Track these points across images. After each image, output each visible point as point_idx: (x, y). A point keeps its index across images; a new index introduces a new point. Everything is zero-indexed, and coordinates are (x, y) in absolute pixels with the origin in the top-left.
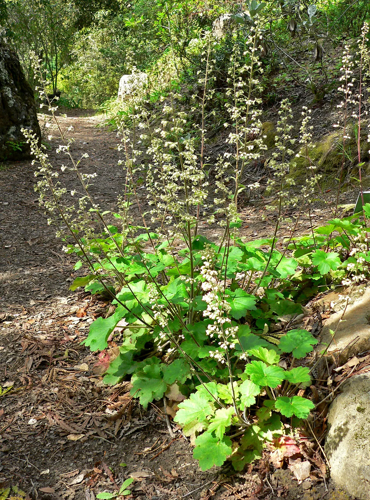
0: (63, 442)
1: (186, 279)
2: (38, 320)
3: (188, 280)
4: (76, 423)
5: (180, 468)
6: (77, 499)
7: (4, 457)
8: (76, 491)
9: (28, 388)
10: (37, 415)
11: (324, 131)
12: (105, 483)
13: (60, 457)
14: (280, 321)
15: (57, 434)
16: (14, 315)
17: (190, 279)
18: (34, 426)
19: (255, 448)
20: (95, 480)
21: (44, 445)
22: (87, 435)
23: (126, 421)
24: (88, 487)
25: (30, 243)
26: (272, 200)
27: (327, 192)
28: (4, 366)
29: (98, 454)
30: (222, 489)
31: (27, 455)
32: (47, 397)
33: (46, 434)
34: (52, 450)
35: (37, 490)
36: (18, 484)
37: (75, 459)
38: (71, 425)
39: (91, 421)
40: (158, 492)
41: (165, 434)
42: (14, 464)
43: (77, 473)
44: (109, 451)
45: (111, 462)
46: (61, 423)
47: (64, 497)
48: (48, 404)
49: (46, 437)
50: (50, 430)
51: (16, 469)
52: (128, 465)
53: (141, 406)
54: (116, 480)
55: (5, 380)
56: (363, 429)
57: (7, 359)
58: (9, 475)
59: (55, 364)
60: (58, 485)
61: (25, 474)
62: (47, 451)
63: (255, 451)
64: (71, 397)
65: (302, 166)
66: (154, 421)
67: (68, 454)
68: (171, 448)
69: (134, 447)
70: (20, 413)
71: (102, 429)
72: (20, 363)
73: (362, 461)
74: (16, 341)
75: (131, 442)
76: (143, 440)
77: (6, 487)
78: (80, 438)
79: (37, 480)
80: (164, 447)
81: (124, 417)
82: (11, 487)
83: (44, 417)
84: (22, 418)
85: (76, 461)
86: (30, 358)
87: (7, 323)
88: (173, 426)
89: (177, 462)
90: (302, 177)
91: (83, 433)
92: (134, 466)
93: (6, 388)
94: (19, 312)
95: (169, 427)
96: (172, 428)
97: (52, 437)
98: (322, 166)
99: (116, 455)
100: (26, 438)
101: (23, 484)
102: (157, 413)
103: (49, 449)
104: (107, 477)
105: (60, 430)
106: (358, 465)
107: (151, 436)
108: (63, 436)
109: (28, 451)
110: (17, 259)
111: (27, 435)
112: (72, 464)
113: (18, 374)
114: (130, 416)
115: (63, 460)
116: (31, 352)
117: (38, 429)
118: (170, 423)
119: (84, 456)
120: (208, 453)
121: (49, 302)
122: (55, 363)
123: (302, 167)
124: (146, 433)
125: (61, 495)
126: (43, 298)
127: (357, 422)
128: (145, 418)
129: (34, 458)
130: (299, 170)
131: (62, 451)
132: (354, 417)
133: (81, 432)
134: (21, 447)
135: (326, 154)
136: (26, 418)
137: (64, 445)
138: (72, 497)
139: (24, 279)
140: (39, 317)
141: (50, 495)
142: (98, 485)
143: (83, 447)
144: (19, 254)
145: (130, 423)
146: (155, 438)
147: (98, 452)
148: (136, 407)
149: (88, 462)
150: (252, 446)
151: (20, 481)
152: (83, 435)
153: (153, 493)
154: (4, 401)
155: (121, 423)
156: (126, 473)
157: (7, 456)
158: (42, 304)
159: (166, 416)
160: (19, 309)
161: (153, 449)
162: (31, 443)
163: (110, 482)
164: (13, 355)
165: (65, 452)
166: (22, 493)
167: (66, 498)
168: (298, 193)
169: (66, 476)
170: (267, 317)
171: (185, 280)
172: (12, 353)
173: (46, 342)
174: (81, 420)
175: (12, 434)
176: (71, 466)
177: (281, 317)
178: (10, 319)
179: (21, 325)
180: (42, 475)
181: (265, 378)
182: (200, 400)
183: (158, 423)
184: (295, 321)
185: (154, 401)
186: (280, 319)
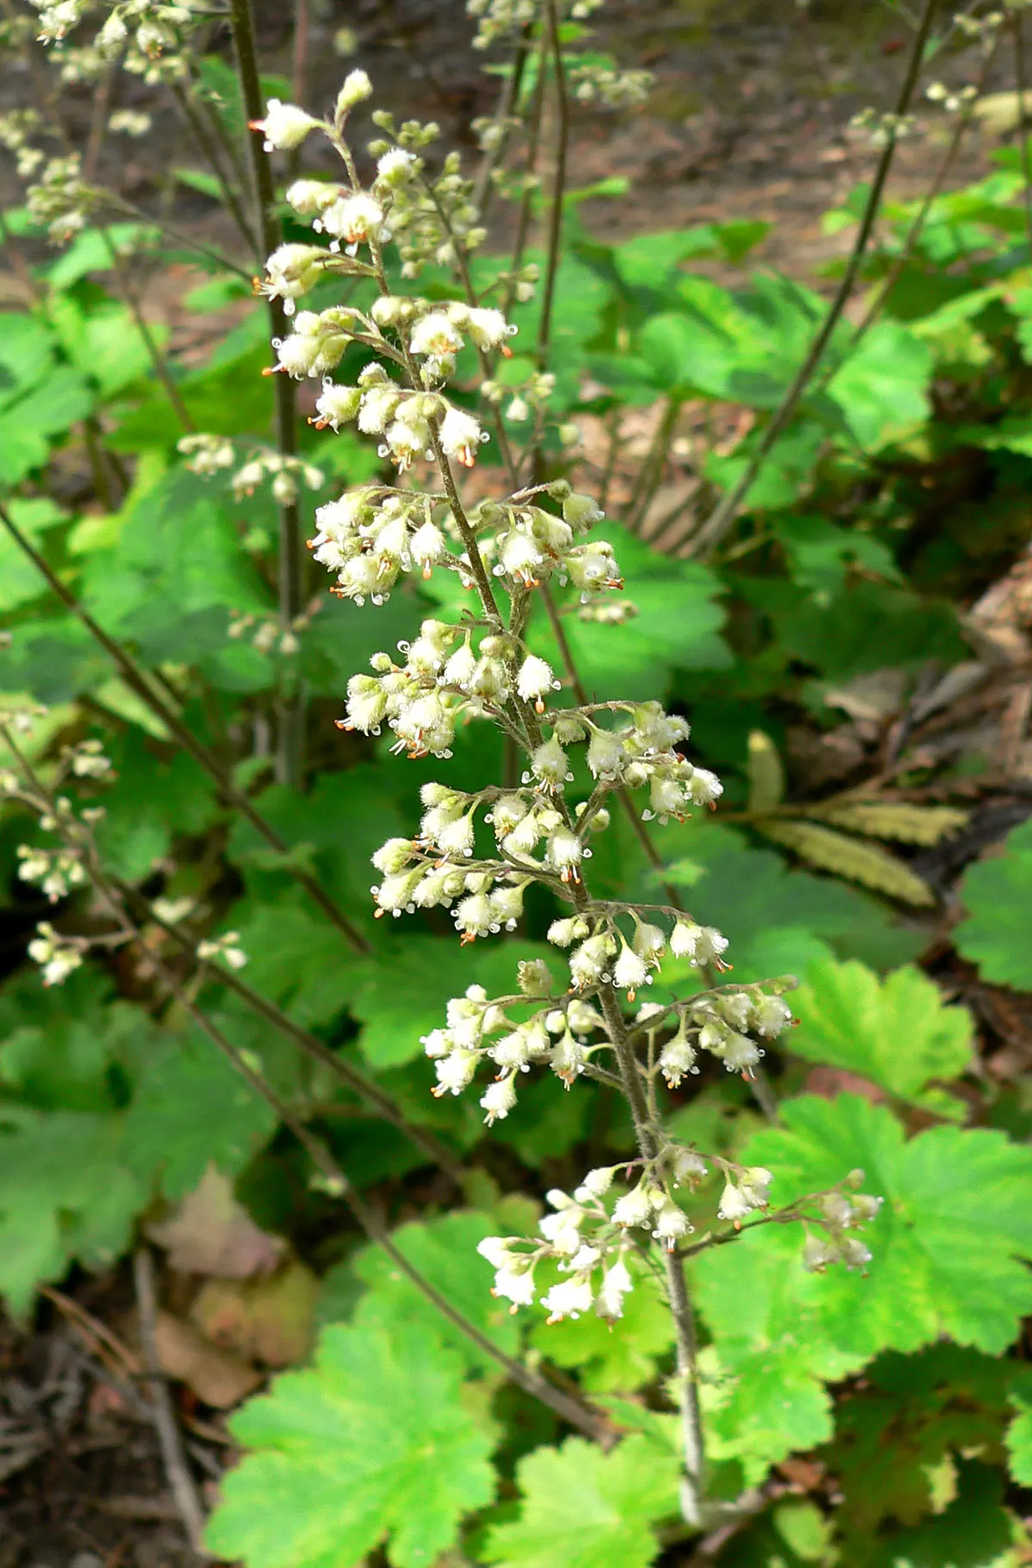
1: (240, 462)
3: (250, 473)
14: (842, 715)
17: (274, 462)
41: (153, 1522)
66: (79, 1427)
88: (206, 1458)
95: (178, 1475)
96: (198, 1476)
102: (94, 1358)
118: (187, 1435)
128: (21, 1397)
159: (158, 1391)
170: (758, 688)
171: (225, 473)
177: (844, 684)
181: (900, 1241)
182: (392, 1369)
183: (104, 1434)
184: (939, 711)
185: (75, 1279)
186: (837, 698)
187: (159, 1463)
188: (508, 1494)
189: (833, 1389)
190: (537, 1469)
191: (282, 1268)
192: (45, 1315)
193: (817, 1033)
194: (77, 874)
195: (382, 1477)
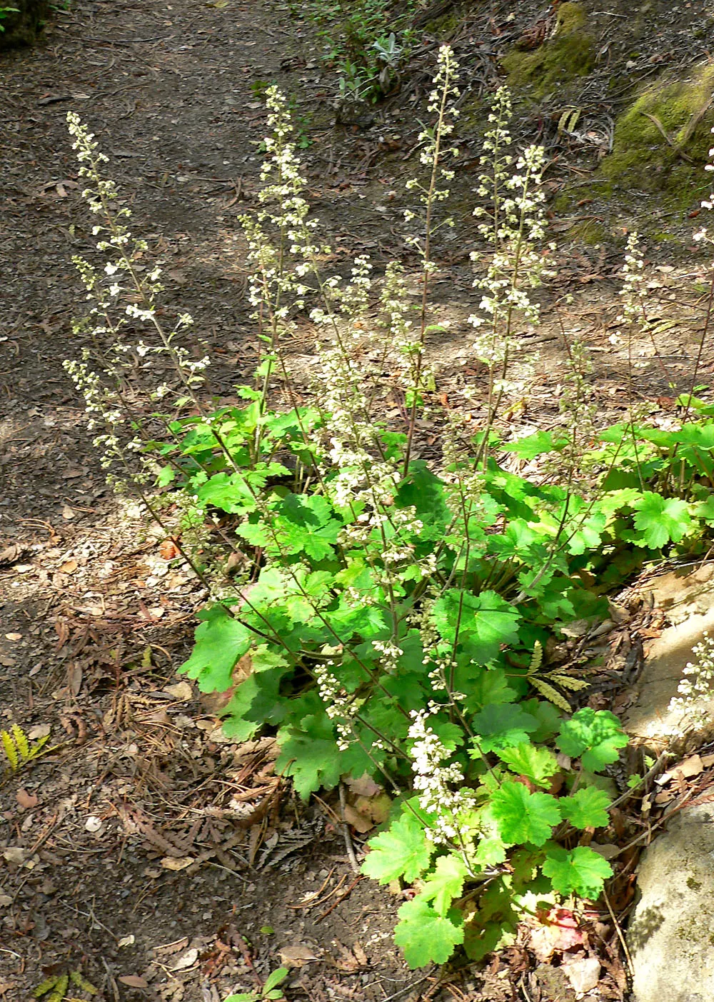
0: (155, 874)
2: (84, 561)
4: (177, 831)
5: (369, 943)
6: (188, 1000)
7: (48, 904)
8: (185, 984)
9: (79, 741)
10: (101, 806)
11: (697, 49)
12: (236, 968)
13: (150, 907)
14: (565, 637)
15: (143, 854)
16: (34, 548)
18: (98, 836)
19: (506, 919)
20: (217, 962)
21: (120, 879)
22: (199, 860)
23: (270, 829)
24: (207, 976)
25: (49, 330)
26: (570, 224)
27: (691, 217)
28: (27, 684)
29: (220, 904)
30: (444, 993)
31: (90, 901)
32: (116, 765)
33: (122, 855)
34: (134, 890)
35: (116, 980)
36: (79, 968)
37: (179, 912)
38: (168, 835)
39: (204, 826)
40: (332, 993)
41: (342, 863)
42: (68, 920)
43: (185, 944)
44: (241, 899)
45: (245, 923)
46: (147, 829)
47: (164, 996)
48: (120, 782)
49: (122, 860)
50: (129, 845)
51: (74, 934)
52: (276, 931)
53: (297, 793)
54: (257, 963)
55: (32, 721)
56: (693, 922)
57: (31, 665)
58: (62, 946)
59: (127, 683)
60: (151, 970)
61: (90, 945)
62: (127, 893)
63: (504, 924)
64: (163, 767)
65: (642, 138)
66: (322, 835)
67: (165, 900)
68: (353, 895)
69: (287, 889)
70: (68, 803)
71: (225, 849)
72: (57, 678)
73: (686, 981)
74: (44, 618)
75: (280, 878)
76: (301, 875)
77: (59, 973)
78: (186, 865)
79: (114, 959)
80: (340, 893)
81: (265, 820)
82: (69, 974)
83: (114, 813)
84: (74, 813)
85: (180, 916)
86: (77, 664)
87: (20, 568)
88: (358, 847)
89: (365, 928)
90: (639, 168)
91: (191, 855)
92: (288, 933)
93: (36, 740)
94: (43, 538)
95: (350, 851)
96: (355, 852)
97: (134, 860)
98: (685, 147)
99: (254, 907)
100: (85, 863)
101: (89, 966)
102: (327, 815)
103: (129, 888)
104: (239, 955)
105: (147, 847)
106: (680, 989)
107: (317, 866)
108: (153, 860)
109: (91, 891)
110: (23, 380)
111: (87, 856)
112: (173, 924)
113: (56, 705)
114: (277, 818)
115: (158, 914)
116: (76, 650)
117: (106, 841)
118: (352, 840)
119: (194, 907)
120: (422, 936)
121: (100, 510)
122: (126, 681)
123: (641, 142)
124: (306, 859)
125: (159, 992)
126: (89, 499)
127: (686, 908)
128: (306, 824)
129: (104, 909)
130: (635, 148)
131: (154, 895)
132: (681, 895)
133: (186, 853)
134: (76, 882)
135: (696, 119)
136: (79, 814)
137: (156, 879)
138: (178, 996)
139: (45, 441)
140: (86, 553)
141: (139, 991)
142: (223, 973)
143: (192, 887)
144: (26, 362)
145: (276, 835)
146: (324, 873)
147: (221, 899)
148: (288, 795)
149: (204, 921)
150: (500, 914)
151: (83, 958)
152: (190, 860)
153: (322, 996)
154: (34, 773)
155: (261, 834)
156: (274, 947)
157: (54, 902)
158: (87, 515)
159: (345, 826)
160: (42, 531)
161: (320, 896)
162: (95, 872)
163: (245, 967)
164: (42, 654)
165: (159, 895)
166: (89, 989)
167: (169, 998)
168: (628, 211)
169: (165, 951)
172: (38, 651)
173: (104, 623)
174: (185, 825)
175: (59, 853)
176: (172, 929)
177: (569, 624)
178: (26, 557)
179: (50, 576)
180: (121, 948)
181: (525, 818)
182: (408, 834)
183: (329, 838)
184: (594, 638)
185: (321, 791)
186: (564, 631)
187: (345, 847)
188: (433, 866)
189: (506, 850)
190: (440, 861)
191: (381, 794)
192: (312, 801)
193: (518, 762)
194: (350, 731)
195: (404, 859)
